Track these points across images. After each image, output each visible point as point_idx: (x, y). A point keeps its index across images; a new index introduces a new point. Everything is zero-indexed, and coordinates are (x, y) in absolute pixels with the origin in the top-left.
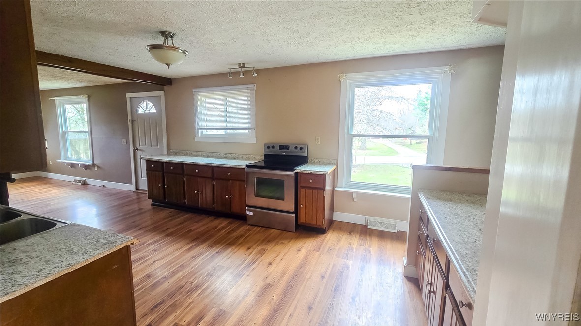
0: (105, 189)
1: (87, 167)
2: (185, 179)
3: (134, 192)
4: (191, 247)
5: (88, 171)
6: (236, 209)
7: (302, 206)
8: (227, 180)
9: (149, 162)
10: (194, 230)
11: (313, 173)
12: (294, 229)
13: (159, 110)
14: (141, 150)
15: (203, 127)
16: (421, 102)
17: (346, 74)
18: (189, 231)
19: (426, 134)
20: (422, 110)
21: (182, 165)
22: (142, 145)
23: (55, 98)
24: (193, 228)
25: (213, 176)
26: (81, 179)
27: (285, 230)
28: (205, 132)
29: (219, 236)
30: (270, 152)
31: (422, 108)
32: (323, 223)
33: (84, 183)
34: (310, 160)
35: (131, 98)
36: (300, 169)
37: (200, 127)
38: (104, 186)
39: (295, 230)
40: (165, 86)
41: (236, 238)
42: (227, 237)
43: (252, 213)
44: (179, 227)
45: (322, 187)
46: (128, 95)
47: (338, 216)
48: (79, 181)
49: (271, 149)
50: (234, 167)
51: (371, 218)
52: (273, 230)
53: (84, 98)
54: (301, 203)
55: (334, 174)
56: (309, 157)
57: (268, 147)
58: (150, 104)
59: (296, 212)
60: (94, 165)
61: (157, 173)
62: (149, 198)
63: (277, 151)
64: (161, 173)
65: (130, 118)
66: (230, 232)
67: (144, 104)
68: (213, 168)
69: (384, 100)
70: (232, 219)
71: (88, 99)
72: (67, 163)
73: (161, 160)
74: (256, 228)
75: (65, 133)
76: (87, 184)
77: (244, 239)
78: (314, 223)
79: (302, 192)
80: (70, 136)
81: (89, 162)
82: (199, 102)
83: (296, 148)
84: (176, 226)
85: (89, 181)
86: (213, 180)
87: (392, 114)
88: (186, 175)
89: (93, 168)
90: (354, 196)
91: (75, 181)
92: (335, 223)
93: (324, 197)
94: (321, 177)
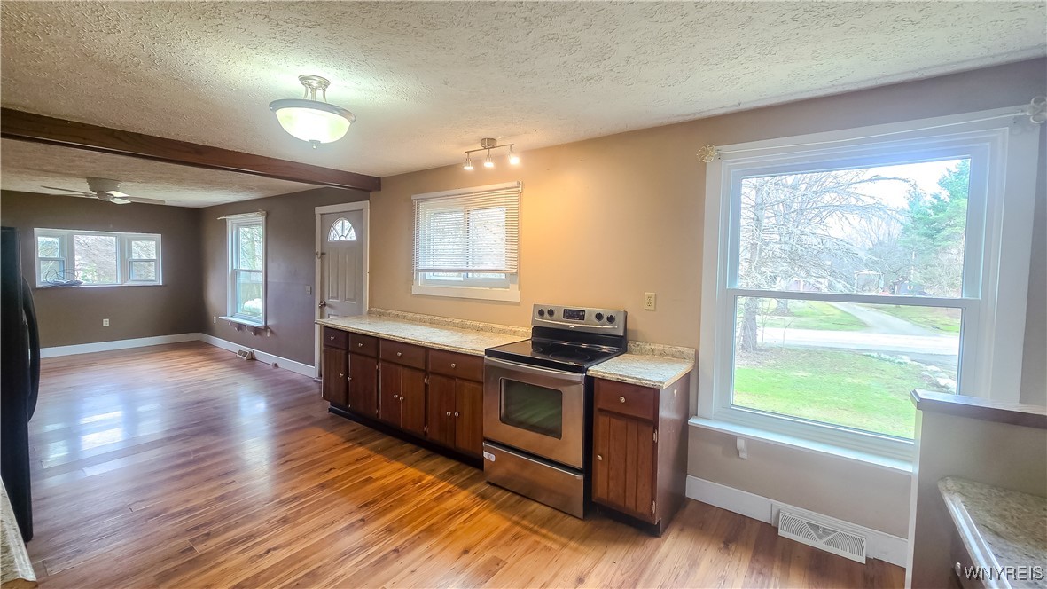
0: (277, 370)
1: (257, 331)
2: (379, 367)
3: (315, 381)
4: (352, 525)
5: (258, 337)
6: (464, 443)
7: (600, 458)
8: (451, 377)
9: (328, 331)
10: (377, 479)
11: (629, 380)
12: (580, 511)
13: (360, 234)
14: (330, 306)
15: (426, 267)
16: (920, 216)
17: (719, 148)
18: (367, 480)
19: (954, 294)
20: (926, 235)
21: (376, 341)
22: (332, 298)
23: (227, 217)
24: (374, 476)
25: (426, 366)
26: (248, 349)
27: (563, 509)
28: (429, 276)
29: (418, 504)
30: (547, 322)
31: (924, 230)
32: (653, 509)
33: (252, 358)
34: (631, 345)
35: (322, 214)
36: (597, 370)
37: (421, 267)
38: (276, 365)
39: (584, 515)
40: (371, 191)
41: (450, 514)
42: (434, 507)
43: (492, 458)
44: (353, 467)
45: (650, 417)
46: (319, 210)
47: (700, 489)
48: (245, 354)
49: (546, 315)
50: (463, 351)
51: (788, 510)
52: (536, 505)
53: (259, 218)
54: (600, 450)
55: (688, 384)
56: (629, 336)
57: (541, 313)
58: (347, 224)
59: (588, 469)
60: (266, 327)
61: (339, 351)
62: (324, 398)
63: (559, 322)
64: (343, 352)
65: (318, 249)
66: (442, 495)
67: (338, 226)
68: (427, 351)
69: (830, 213)
70: (458, 463)
71: (266, 218)
72: (232, 322)
73: (344, 329)
74: (502, 491)
75: (236, 273)
76: (255, 360)
77: (465, 521)
78: (630, 504)
79: (601, 422)
80: (242, 278)
81: (260, 323)
82: (421, 219)
83: (599, 317)
84: (349, 464)
85: (259, 354)
86: (426, 375)
87: (850, 241)
88: (384, 360)
89: (264, 333)
90: (740, 444)
91: (240, 352)
92: (690, 506)
93: (655, 445)
94: (648, 395)
